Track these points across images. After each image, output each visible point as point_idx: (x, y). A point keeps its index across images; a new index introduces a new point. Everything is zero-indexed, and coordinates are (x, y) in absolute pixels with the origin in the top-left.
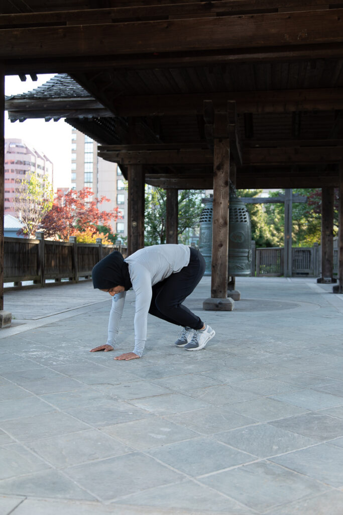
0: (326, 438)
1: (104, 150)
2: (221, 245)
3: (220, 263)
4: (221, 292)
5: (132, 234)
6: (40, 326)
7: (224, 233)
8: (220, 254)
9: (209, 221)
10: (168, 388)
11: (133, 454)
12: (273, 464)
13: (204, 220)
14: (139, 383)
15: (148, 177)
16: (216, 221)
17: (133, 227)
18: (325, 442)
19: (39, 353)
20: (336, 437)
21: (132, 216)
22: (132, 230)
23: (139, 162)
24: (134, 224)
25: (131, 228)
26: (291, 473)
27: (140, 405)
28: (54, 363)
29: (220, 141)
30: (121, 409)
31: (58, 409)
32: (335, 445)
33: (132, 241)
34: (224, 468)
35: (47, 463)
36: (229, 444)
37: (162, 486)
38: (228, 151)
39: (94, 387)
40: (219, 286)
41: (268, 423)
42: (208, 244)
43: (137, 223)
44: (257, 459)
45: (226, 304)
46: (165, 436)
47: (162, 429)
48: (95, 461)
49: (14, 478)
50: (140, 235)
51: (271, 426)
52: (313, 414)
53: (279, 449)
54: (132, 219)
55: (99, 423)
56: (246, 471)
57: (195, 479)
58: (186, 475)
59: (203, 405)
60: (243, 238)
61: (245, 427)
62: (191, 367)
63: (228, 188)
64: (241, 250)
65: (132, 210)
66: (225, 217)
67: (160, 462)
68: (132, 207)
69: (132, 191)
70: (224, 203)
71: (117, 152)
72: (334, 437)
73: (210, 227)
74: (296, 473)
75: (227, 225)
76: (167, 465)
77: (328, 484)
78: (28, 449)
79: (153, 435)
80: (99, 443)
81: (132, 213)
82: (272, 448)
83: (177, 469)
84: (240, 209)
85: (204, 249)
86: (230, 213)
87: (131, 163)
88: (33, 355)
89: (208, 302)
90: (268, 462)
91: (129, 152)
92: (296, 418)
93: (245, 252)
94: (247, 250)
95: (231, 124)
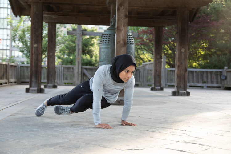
9: (105, 43)
15: (45, 14)
16: (118, 43)
17: (34, 48)
21: (34, 39)
22: (34, 50)
24: (36, 45)
25: (33, 48)
33: (33, 58)
42: (108, 59)
43: (38, 45)
50: (39, 54)
54: (34, 42)
65: (34, 36)
68: (34, 33)
69: (34, 21)
73: (109, 47)
81: (34, 37)
84: (129, 35)
87: (34, 1)
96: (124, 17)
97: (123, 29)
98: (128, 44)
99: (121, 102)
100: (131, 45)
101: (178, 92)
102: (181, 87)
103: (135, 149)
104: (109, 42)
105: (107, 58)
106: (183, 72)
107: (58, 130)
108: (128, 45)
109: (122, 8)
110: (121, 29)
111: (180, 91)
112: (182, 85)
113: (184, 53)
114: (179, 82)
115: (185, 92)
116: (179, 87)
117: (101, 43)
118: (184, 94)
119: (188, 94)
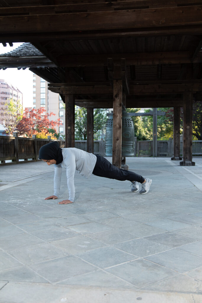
0: (176, 246)
1: (51, 86)
2: (118, 140)
3: (117, 149)
4: (118, 165)
5: (68, 133)
6: (16, 185)
7: (119, 133)
8: (117, 144)
9: (111, 126)
10: (88, 219)
11: (69, 256)
12: (147, 260)
13: (108, 125)
14: (72, 217)
15: (76, 101)
16: (115, 126)
17: (68, 129)
18: (175, 248)
19: (15, 201)
20: (182, 245)
21: (68, 123)
22: (68, 131)
23: (72, 93)
24: (69, 128)
25: (67, 130)
26: (157, 265)
27: (73, 229)
28: (24, 206)
29: (117, 81)
30: (62, 231)
31: (26, 232)
32: (181, 250)
33: (68, 137)
34: (120, 263)
35: (20, 262)
36: (122, 250)
37: (85, 274)
38: (121, 87)
39: (47, 220)
40: (117, 162)
41: (144, 238)
42: (111, 139)
43: (71, 127)
44: (138, 258)
46: (87, 246)
47: (85, 242)
48: (48, 260)
49: (1, 271)
50: (72, 134)
51: (146, 239)
52: (169, 232)
53: (150, 252)
54: (68, 125)
55: (50, 239)
56: (132, 265)
57: (104, 269)
58: (98, 267)
59: (108, 229)
60: (130, 135)
61: (131, 240)
62: (101, 207)
63: (121, 108)
64: (129, 142)
65: (68, 120)
66: (120, 124)
67: (84, 260)
69: (68, 109)
70: (119, 116)
71: (59, 87)
72: (180, 245)
73: (111, 130)
74: (159, 265)
75: (121, 128)
76: (88, 262)
77: (177, 271)
78: (9, 255)
79: (80, 246)
80: (50, 251)
81: (68, 121)
82: (146, 252)
83: (93, 264)
84: (128, 119)
85: (109, 141)
86: (122, 121)
87: (66, 93)
88: (12, 202)
90: (144, 260)
91: (66, 87)
92: (159, 235)
93: (131, 143)
95: (123, 72)
96: (119, 106)
97: (118, 115)
100: (129, 127)
101: (185, 162)
102: (187, 158)
104: (112, 125)
106: (188, 146)
108: (127, 127)
109: (118, 99)
111: (186, 162)
112: (188, 157)
113: (189, 129)
114: (185, 154)
115: (190, 162)
116: (185, 158)
118: (189, 164)
119: (193, 164)
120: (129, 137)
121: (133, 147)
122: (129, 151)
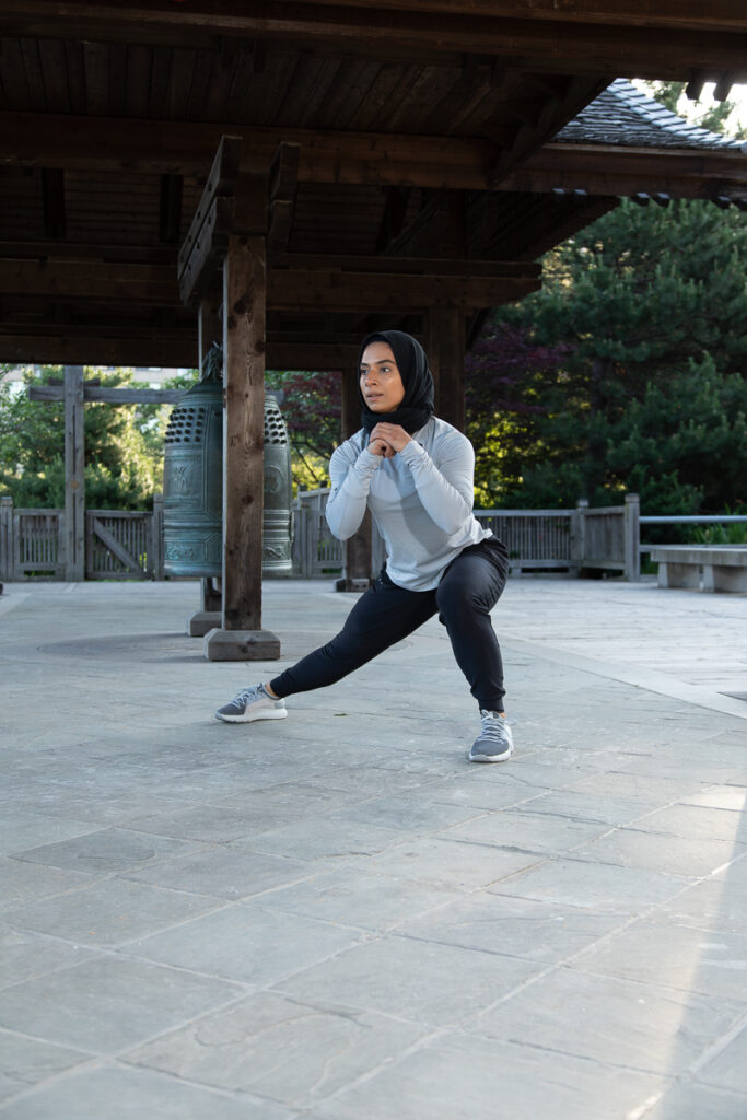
2: (249, 500)
3: (247, 542)
4: (249, 614)
7: (256, 470)
8: (244, 521)
9: (187, 440)
13: (174, 438)
16: (235, 440)
29: (243, 241)
38: (261, 266)
40: (245, 600)
42: (197, 496)
45: (265, 645)
60: (279, 481)
63: (262, 359)
64: (277, 512)
66: (257, 430)
70: (254, 394)
73: (199, 456)
75: (262, 450)
85: (183, 509)
89: (221, 640)
93: (282, 517)
94: (286, 512)
95: (281, 202)
96: (252, 350)
97: (250, 393)
98: (267, 441)
99: (250, 648)
100: (276, 445)
103: (352, 853)
104: (200, 436)
105: (195, 493)
107: (53, 781)
108: (269, 445)
109: (246, 319)
110: (245, 392)
117: (171, 441)
120: (278, 489)
121: (290, 535)
122: (278, 550)
